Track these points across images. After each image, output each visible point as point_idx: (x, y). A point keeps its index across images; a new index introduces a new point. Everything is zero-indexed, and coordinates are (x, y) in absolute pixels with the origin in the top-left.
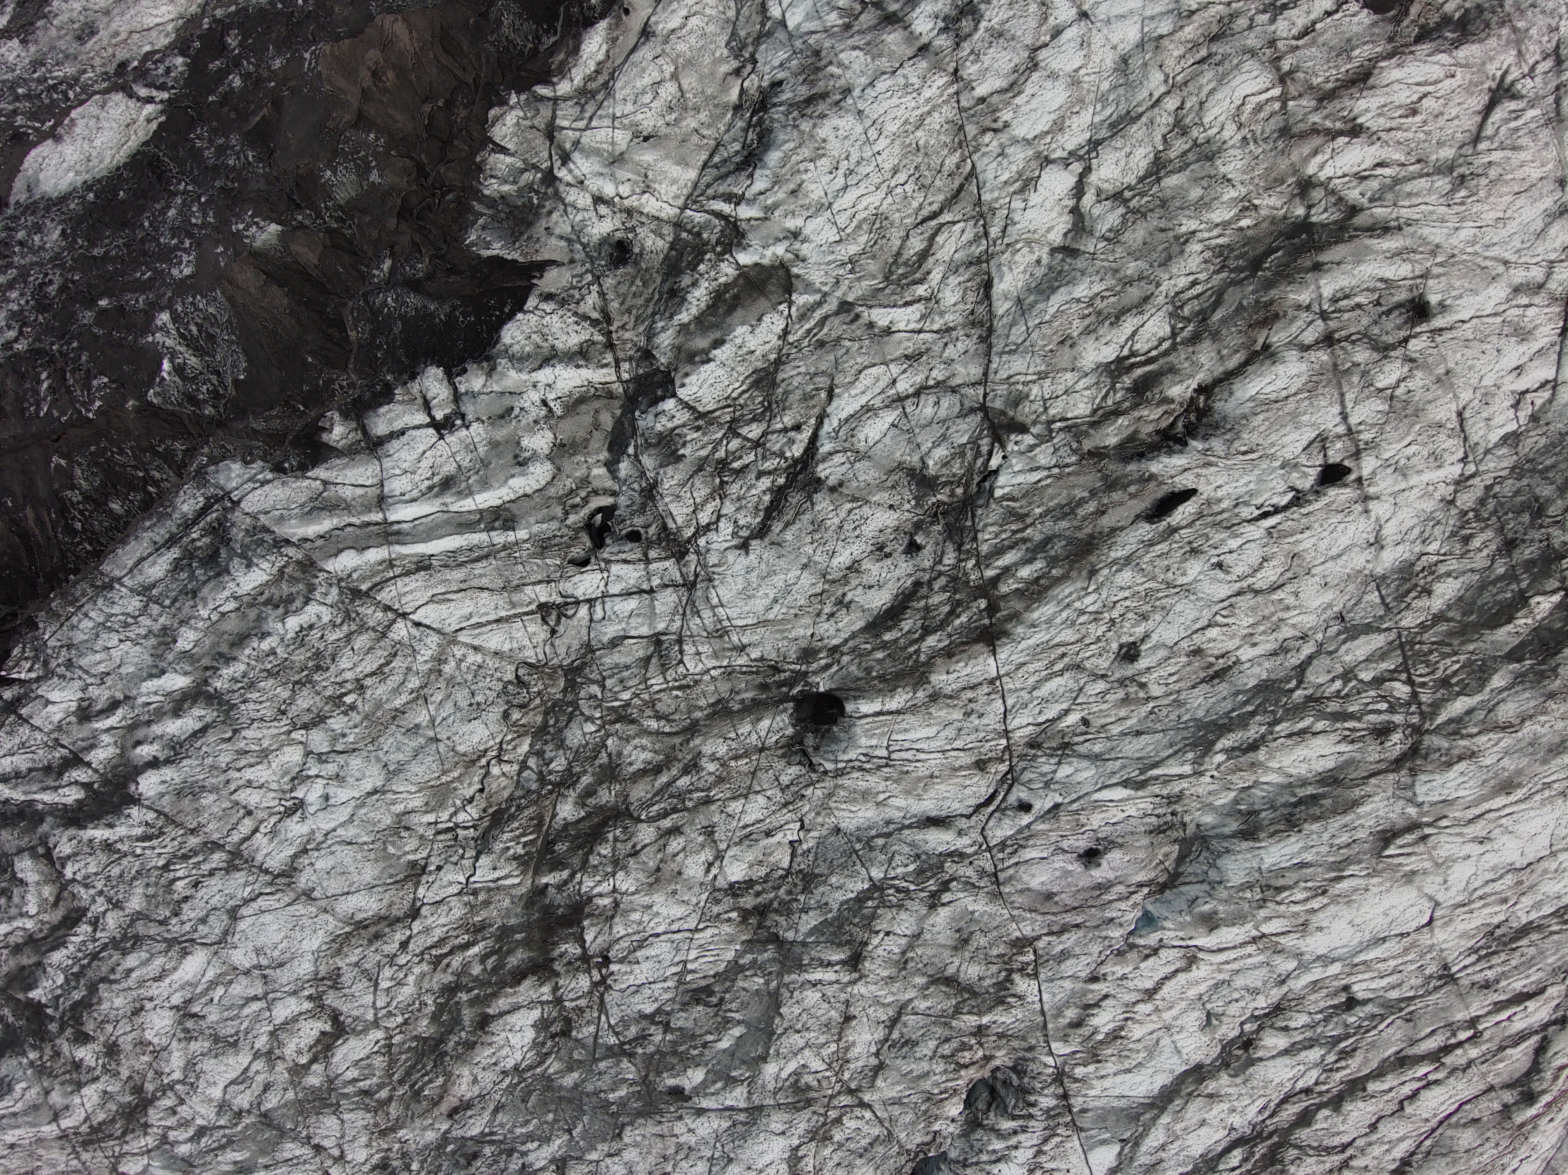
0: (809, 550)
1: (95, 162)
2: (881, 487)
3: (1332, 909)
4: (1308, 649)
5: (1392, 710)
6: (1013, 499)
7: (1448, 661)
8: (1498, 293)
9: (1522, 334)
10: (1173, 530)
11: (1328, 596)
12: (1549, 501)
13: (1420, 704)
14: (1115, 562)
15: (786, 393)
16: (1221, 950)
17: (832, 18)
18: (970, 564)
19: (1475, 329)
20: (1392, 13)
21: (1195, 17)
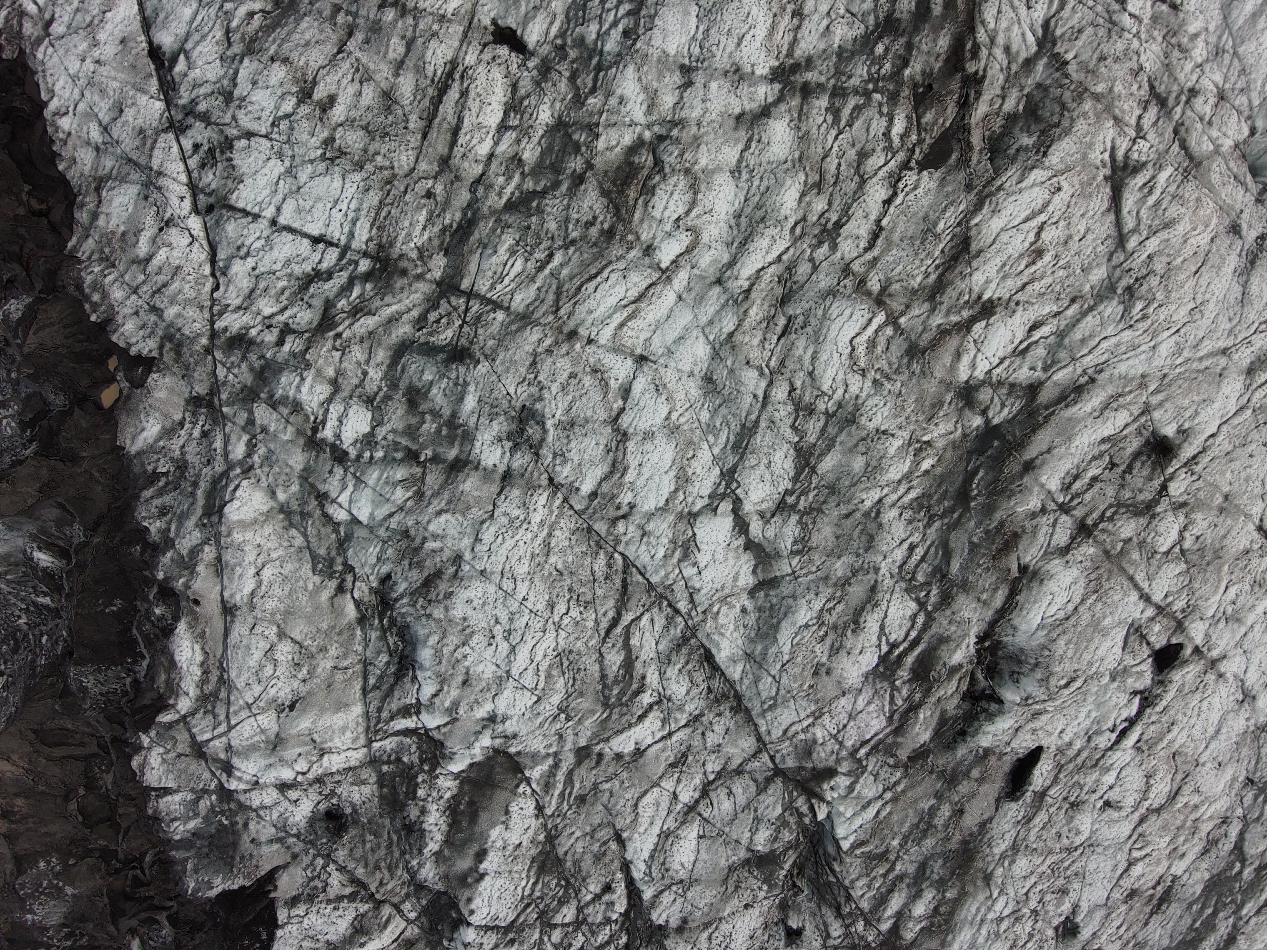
2: (725, 898)
4: (1234, 830)
6: (863, 843)
8: (1233, 387)
10: (1042, 795)
11: (1228, 772)
14: (1003, 857)
15: (576, 862)
17: (400, 495)
18: (860, 926)
19: (1230, 437)
20: (954, 157)
21: (753, 295)
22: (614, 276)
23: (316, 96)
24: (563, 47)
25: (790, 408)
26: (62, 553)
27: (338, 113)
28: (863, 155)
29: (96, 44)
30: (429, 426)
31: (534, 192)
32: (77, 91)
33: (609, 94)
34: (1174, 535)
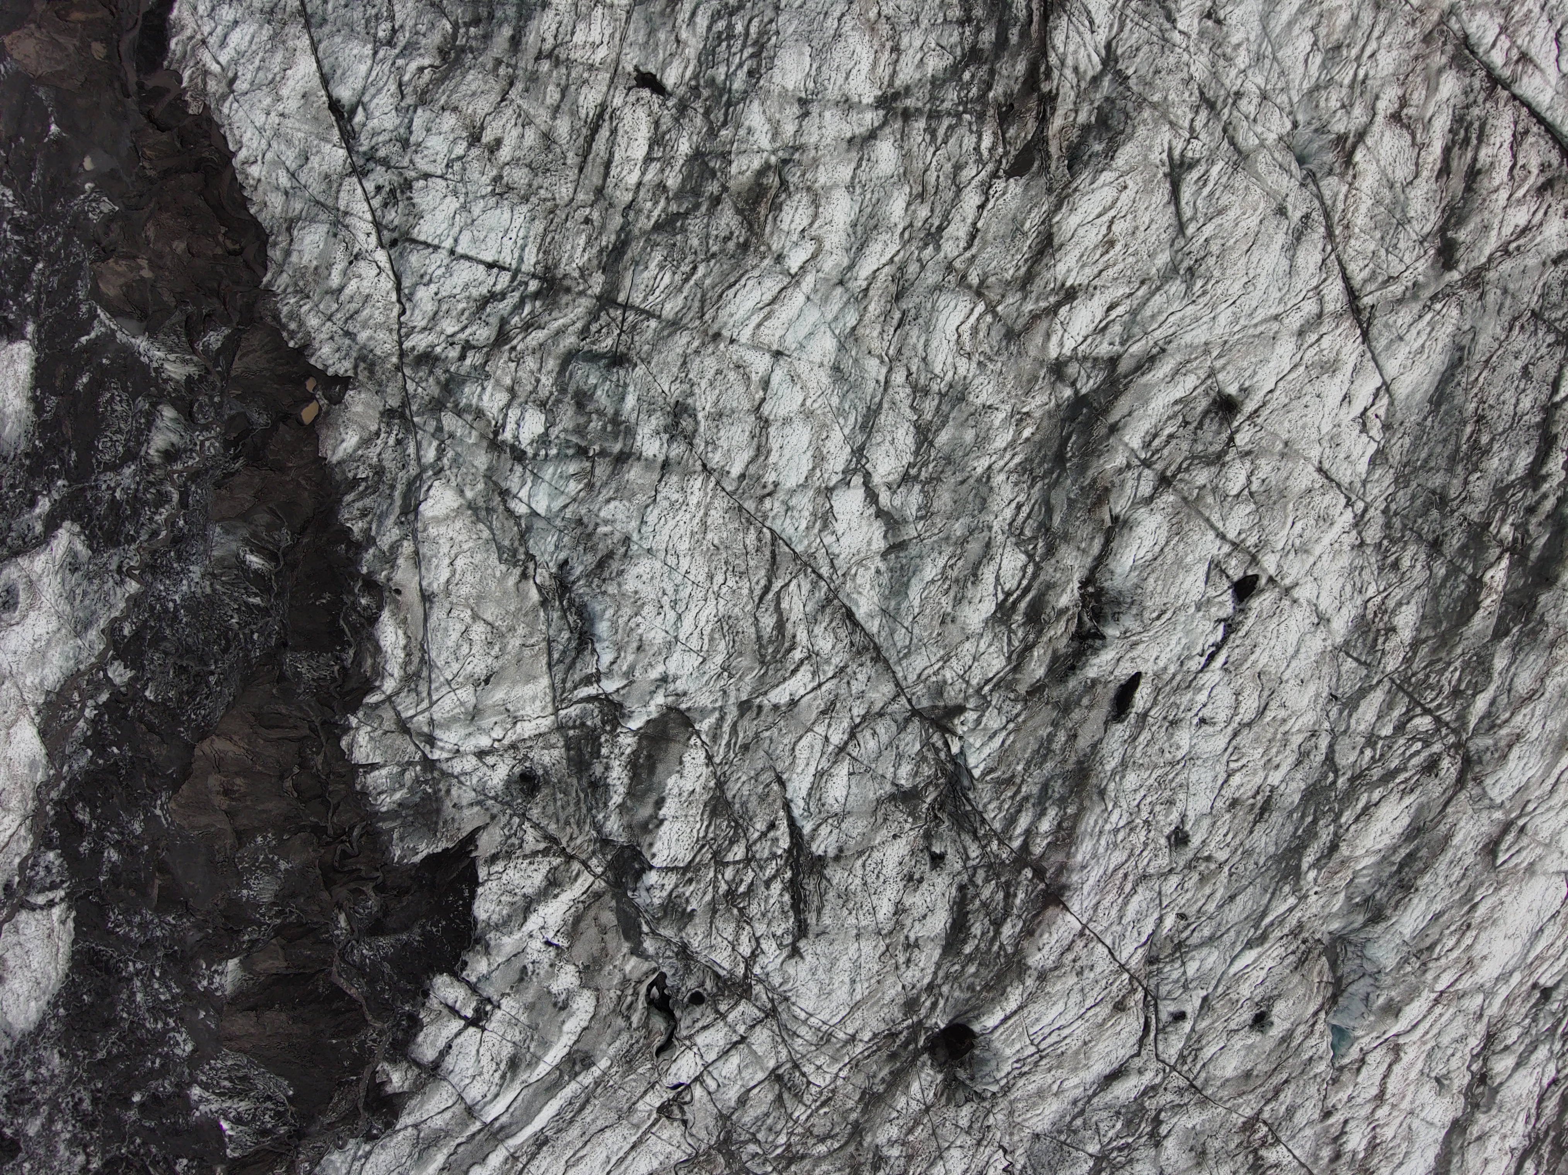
0: (852, 920)
1: (44, 983)
2: (875, 828)
3: (1484, 936)
4: (1324, 742)
5: (1427, 744)
6: (992, 770)
7: (1447, 674)
8: (1286, 348)
9: (1330, 367)
10: (1144, 716)
11: (1311, 689)
12: (1445, 487)
13: (1447, 724)
14: (1114, 773)
15: (743, 804)
16: (1415, 1027)
17: (573, 487)
18: (995, 845)
19: (1286, 392)
20: (1036, 165)
21: (871, 293)
22: (750, 283)
23: (484, 140)
24: (697, 87)
25: (908, 390)
26: (271, 556)
27: (505, 153)
28: (958, 168)
29: (279, 99)
30: (596, 424)
31: (678, 214)
32: (264, 142)
33: (738, 126)
34: (1242, 480)
